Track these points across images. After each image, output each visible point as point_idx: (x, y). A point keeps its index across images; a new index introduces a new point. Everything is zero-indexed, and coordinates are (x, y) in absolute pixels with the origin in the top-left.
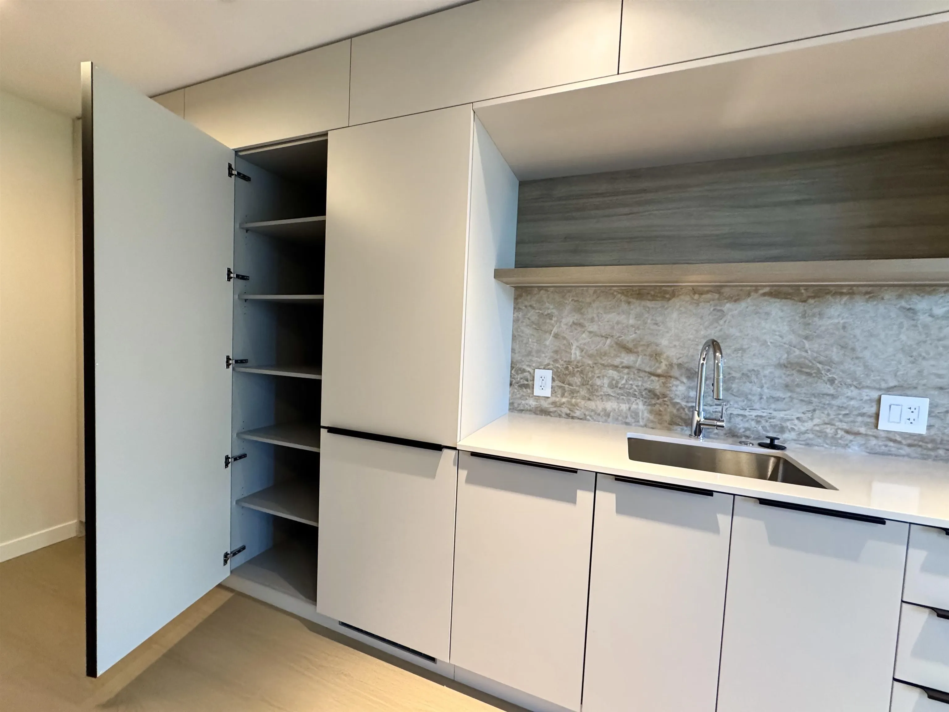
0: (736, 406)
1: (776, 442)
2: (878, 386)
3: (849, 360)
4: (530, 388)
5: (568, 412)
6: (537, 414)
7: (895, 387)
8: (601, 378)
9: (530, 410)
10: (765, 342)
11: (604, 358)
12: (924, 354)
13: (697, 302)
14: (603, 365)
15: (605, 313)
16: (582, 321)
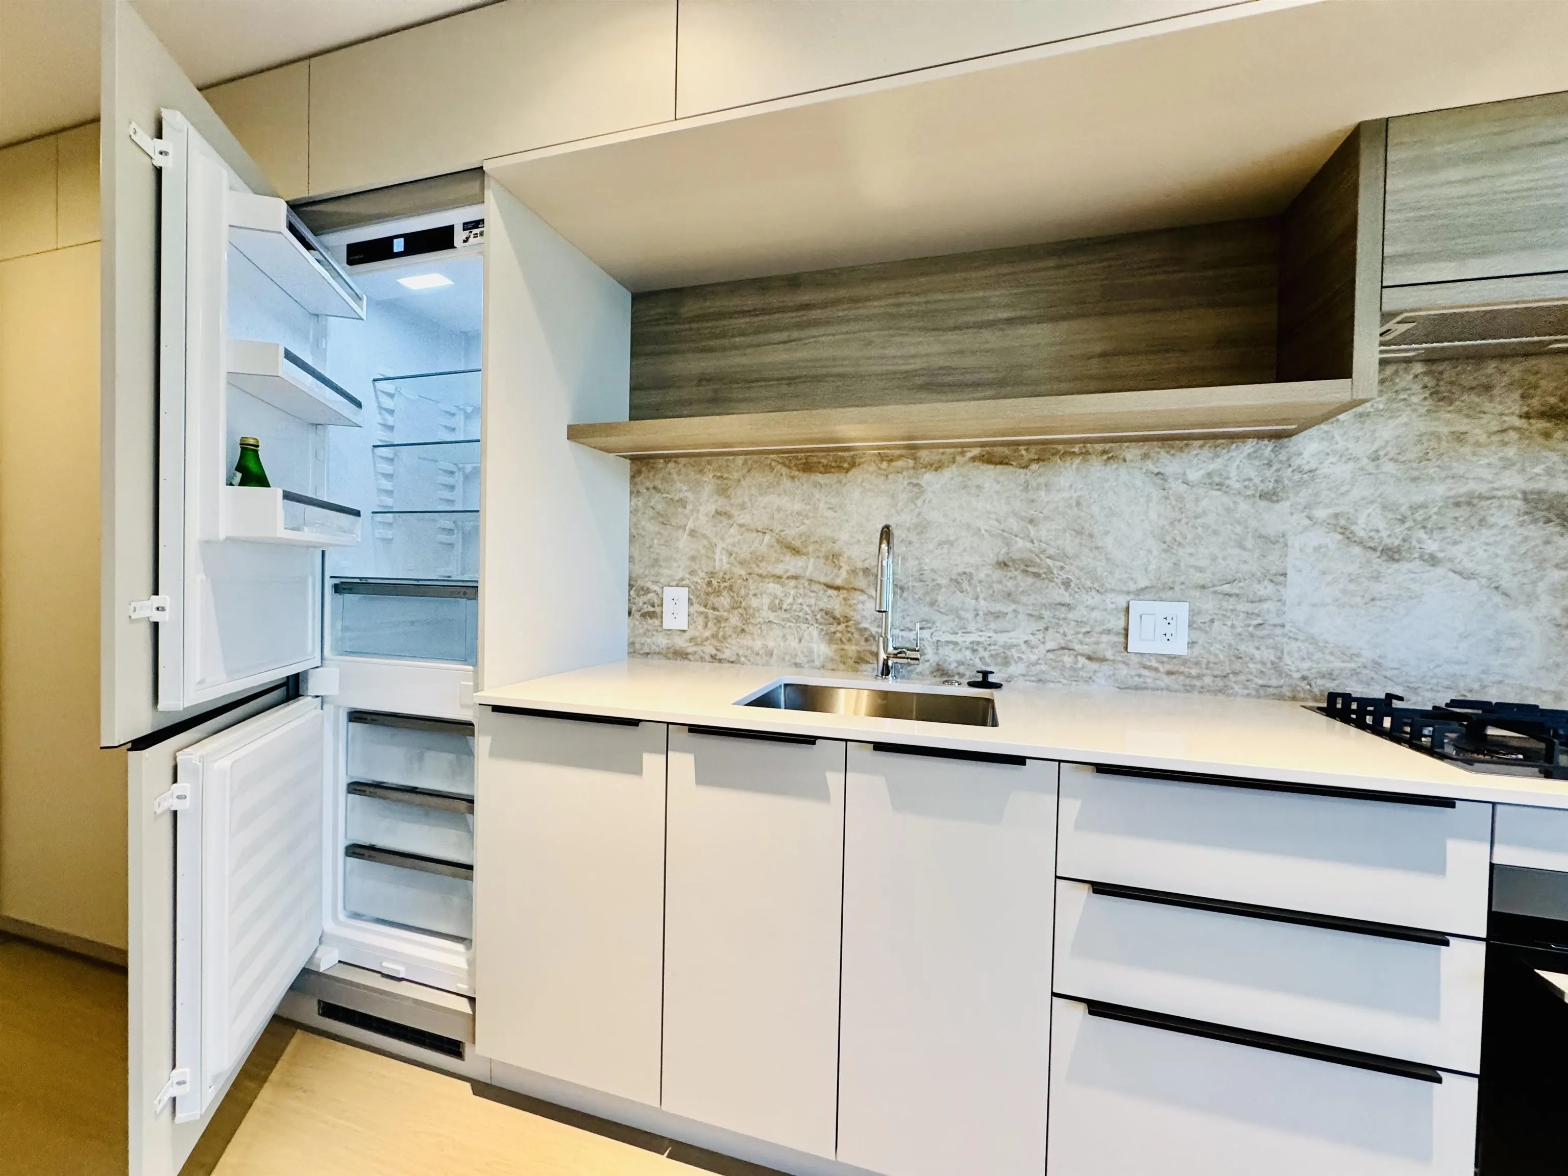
0: (944, 628)
1: (992, 679)
2: (1124, 589)
3: (1086, 551)
4: (657, 618)
5: (714, 652)
6: (669, 659)
7: (1146, 588)
8: (759, 596)
9: (659, 653)
10: (979, 529)
11: (761, 565)
12: (1179, 539)
13: (886, 473)
14: (760, 576)
15: (761, 495)
16: (728, 508)
